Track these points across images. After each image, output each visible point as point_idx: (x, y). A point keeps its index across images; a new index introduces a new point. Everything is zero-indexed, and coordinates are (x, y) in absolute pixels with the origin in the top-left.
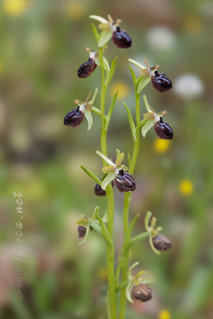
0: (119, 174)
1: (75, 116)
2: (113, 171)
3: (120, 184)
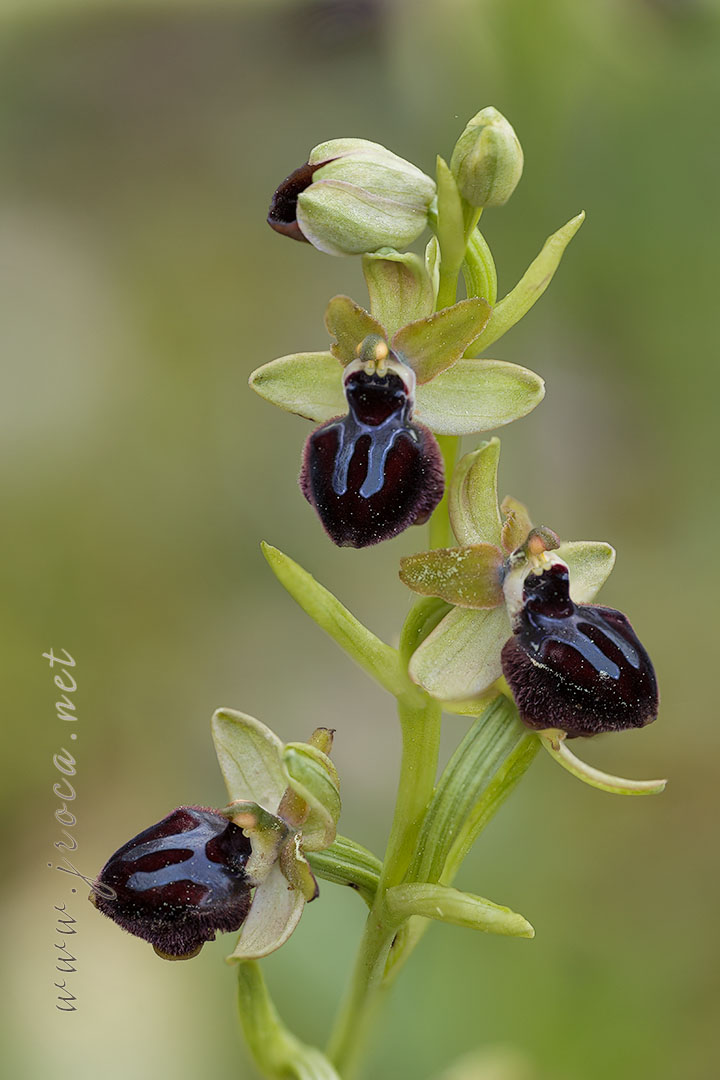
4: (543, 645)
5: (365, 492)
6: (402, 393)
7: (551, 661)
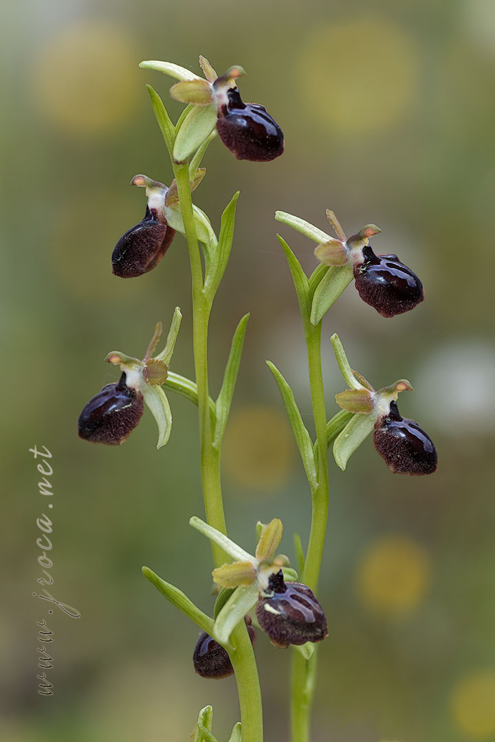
0: (271, 588)
1: (114, 406)
2: (249, 577)
3: (276, 620)
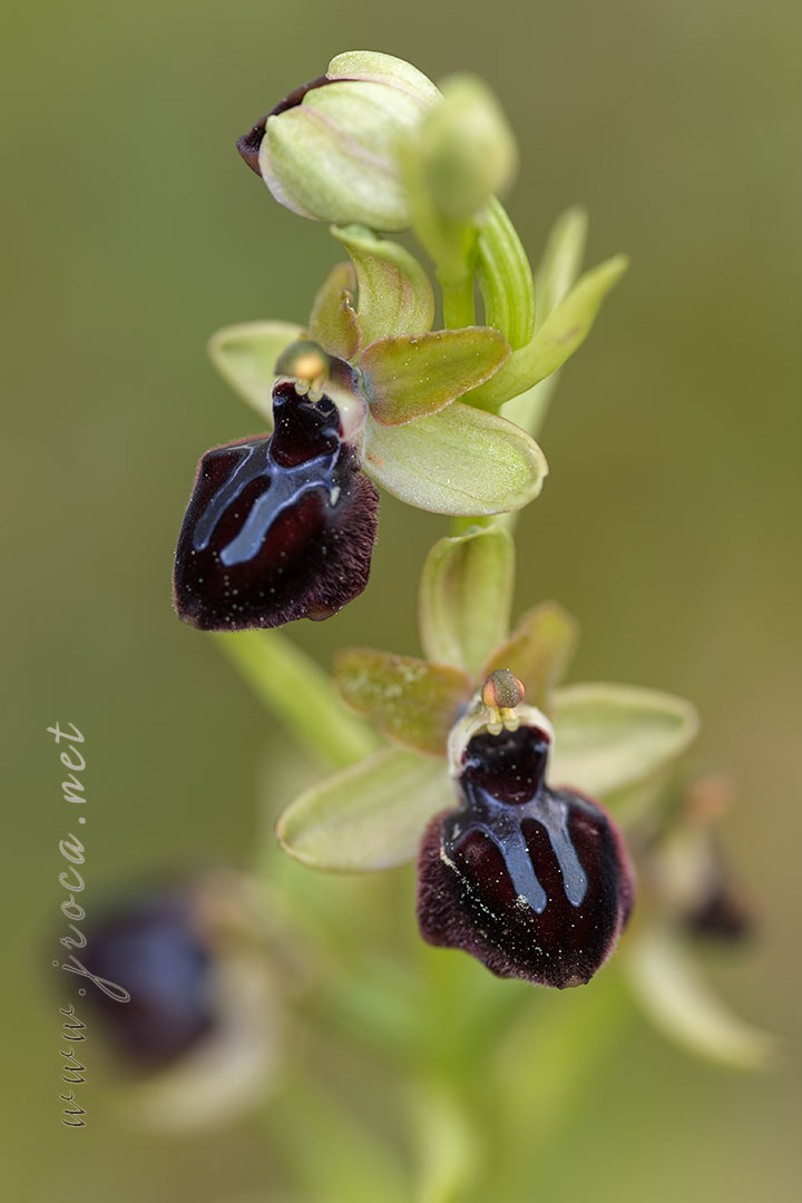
4: (467, 834)
5: (228, 556)
6: (333, 432)
7: (463, 860)
